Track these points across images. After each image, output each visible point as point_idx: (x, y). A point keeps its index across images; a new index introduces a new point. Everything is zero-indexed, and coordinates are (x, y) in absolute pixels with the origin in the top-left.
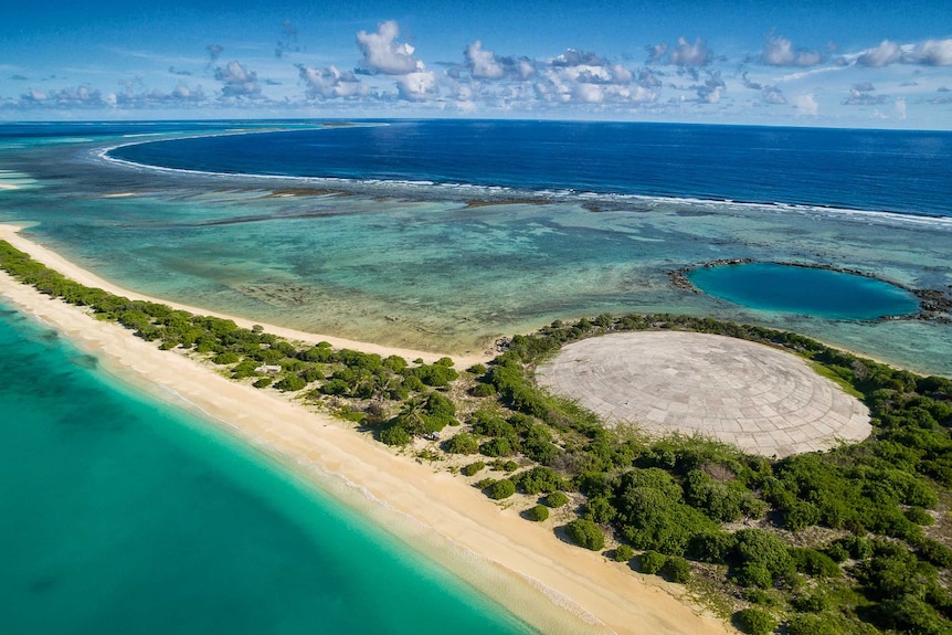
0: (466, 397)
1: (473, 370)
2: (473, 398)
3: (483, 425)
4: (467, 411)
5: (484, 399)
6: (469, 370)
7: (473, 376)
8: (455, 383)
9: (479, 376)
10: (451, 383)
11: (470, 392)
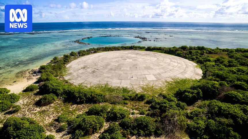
0: (38, 109)
1: (28, 90)
2: (44, 108)
3: (79, 127)
4: (48, 120)
5: (52, 105)
6: (24, 91)
7: (30, 93)
8: (20, 103)
9: (35, 92)
10: (17, 104)
11: (38, 104)
